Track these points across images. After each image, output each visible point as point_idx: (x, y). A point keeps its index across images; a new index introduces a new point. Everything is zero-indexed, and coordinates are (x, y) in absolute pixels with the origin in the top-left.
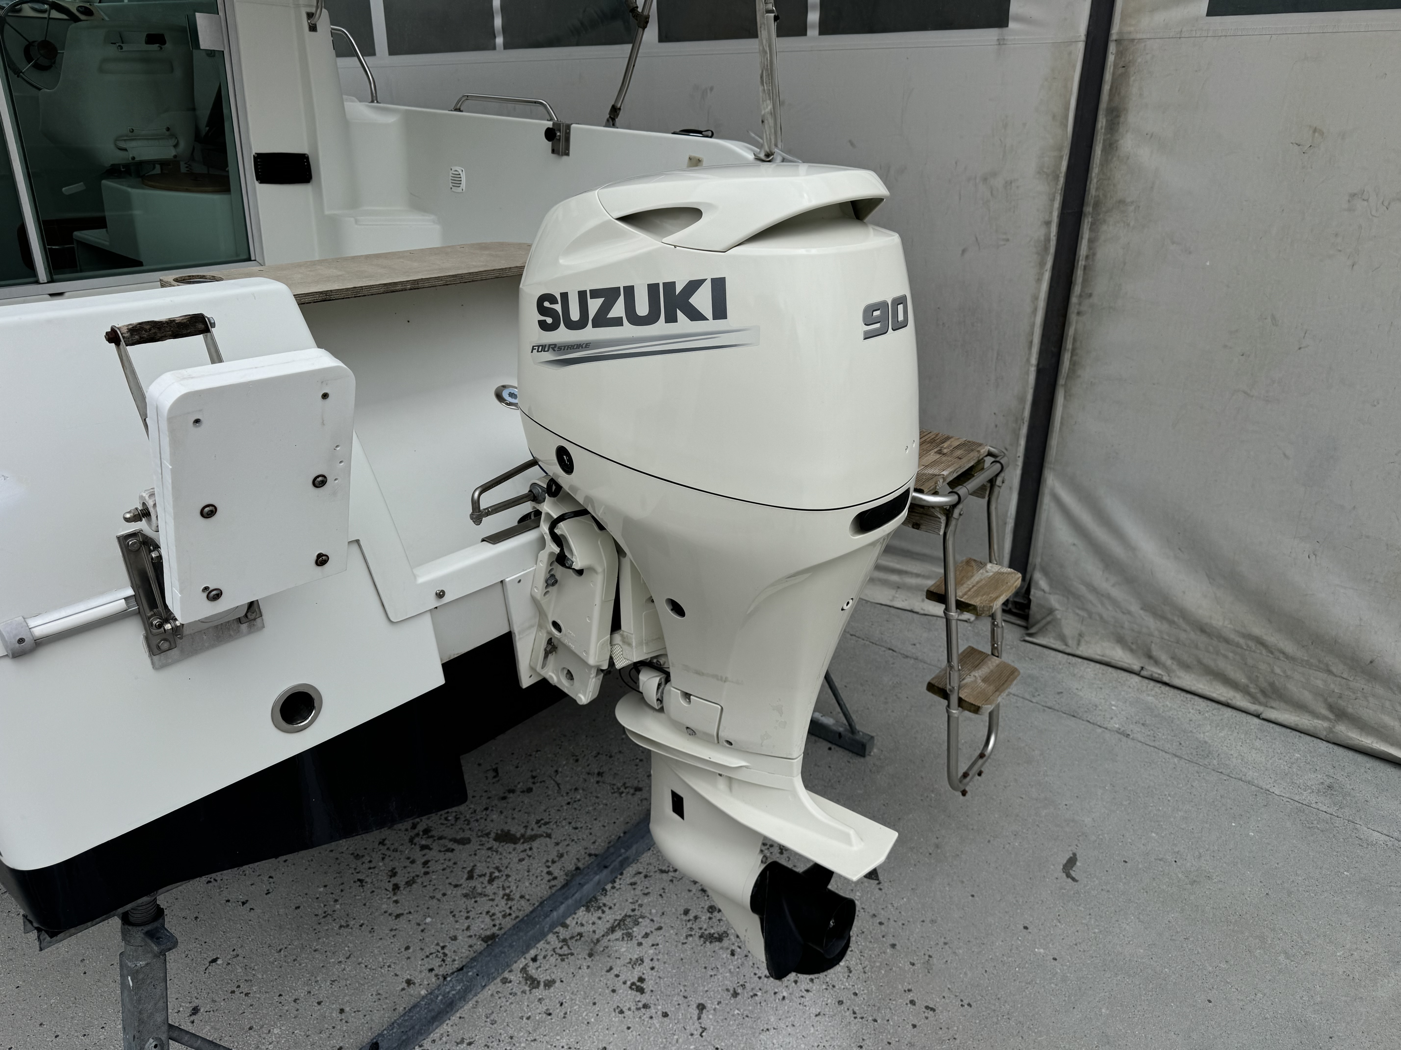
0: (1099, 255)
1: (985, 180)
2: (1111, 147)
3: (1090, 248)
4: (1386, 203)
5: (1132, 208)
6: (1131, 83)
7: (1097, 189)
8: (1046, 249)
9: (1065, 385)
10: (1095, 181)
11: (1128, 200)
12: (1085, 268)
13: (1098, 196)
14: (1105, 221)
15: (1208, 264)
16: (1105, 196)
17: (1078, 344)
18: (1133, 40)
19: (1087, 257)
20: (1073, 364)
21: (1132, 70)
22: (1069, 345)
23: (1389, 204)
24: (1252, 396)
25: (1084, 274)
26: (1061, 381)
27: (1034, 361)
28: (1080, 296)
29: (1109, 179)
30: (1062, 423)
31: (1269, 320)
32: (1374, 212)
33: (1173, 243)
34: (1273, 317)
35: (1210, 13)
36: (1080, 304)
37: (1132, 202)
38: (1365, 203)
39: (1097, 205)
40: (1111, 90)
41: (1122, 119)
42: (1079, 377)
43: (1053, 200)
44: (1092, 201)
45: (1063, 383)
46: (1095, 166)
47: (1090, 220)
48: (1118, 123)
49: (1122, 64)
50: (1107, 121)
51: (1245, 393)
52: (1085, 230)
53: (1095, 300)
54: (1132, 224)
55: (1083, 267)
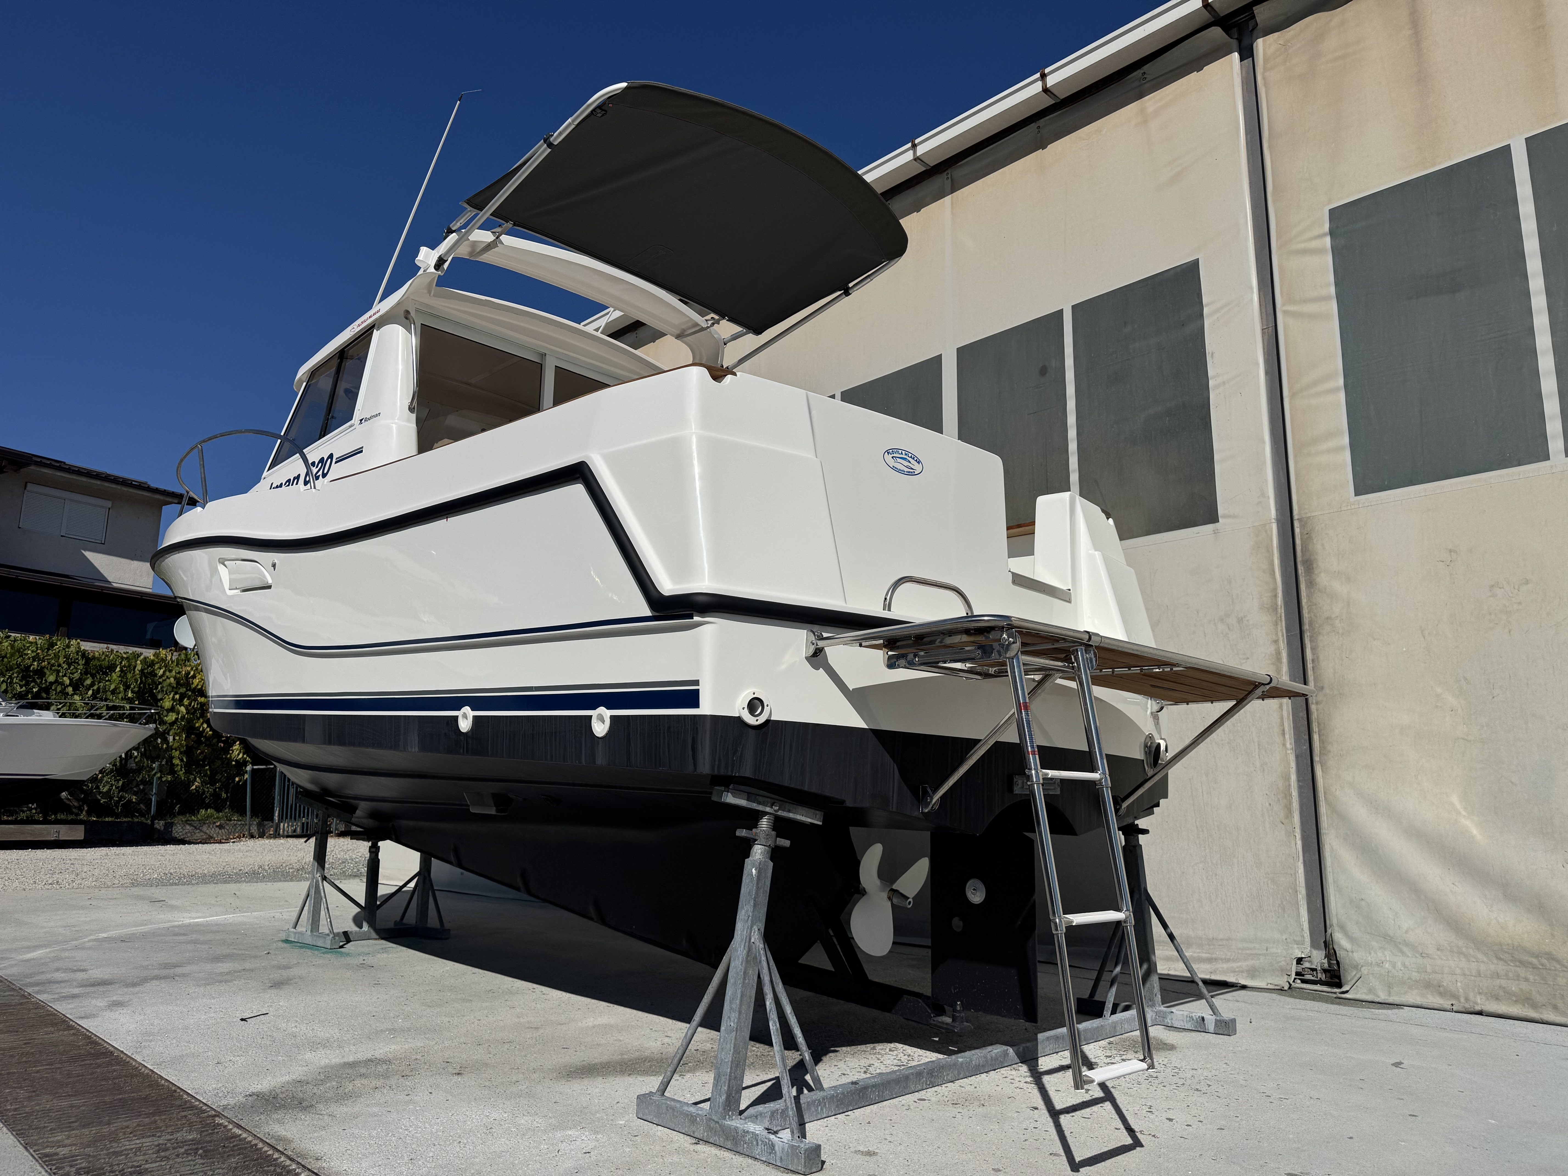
0: (1321, 658)
1: (1222, 620)
2: (1311, 584)
3: (1314, 654)
4: (1516, 587)
5: (1337, 622)
6: (1315, 542)
7: (1309, 613)
9: (1320, 761)
10: (1306, 606)
11: (1333, 616)
12: (1313, 668)
13: (1311, 617)
14: (1319, 633)
15: (1404, 649)
16: (1318, 616)
17: (1322, 725)
18: (1310, 518)
19: (1313, 661)
21: (1313, 535)
23: (1519, 588)
24: (1470, 741)
25: (1314, 672)
26: (1316, 758)
29: (1316, 604)
30: (1325, 793)
31: (1463, 680)
32: (1511, 595)
33: (1375, 639)
34: (1466, 679)
35: (1358, 493)
37: (1337, 617)
38: (1502, 589)
39: (1311, 624)
40: (1302, 549)
41: (1315, 566)
42: (1330, 752)
43: (1276, 625)
44: (1307, 621)
45: (1318, 759)
46: (1303, 598)
47: (1309, 634)
48: (1313, 568)
49: (1306, 532)
50: (1304, 568)
51: (1463, 739)
52: (1306, 642)
53: (1327, 691)
54: (1341, 631)
55: (1311, 668)
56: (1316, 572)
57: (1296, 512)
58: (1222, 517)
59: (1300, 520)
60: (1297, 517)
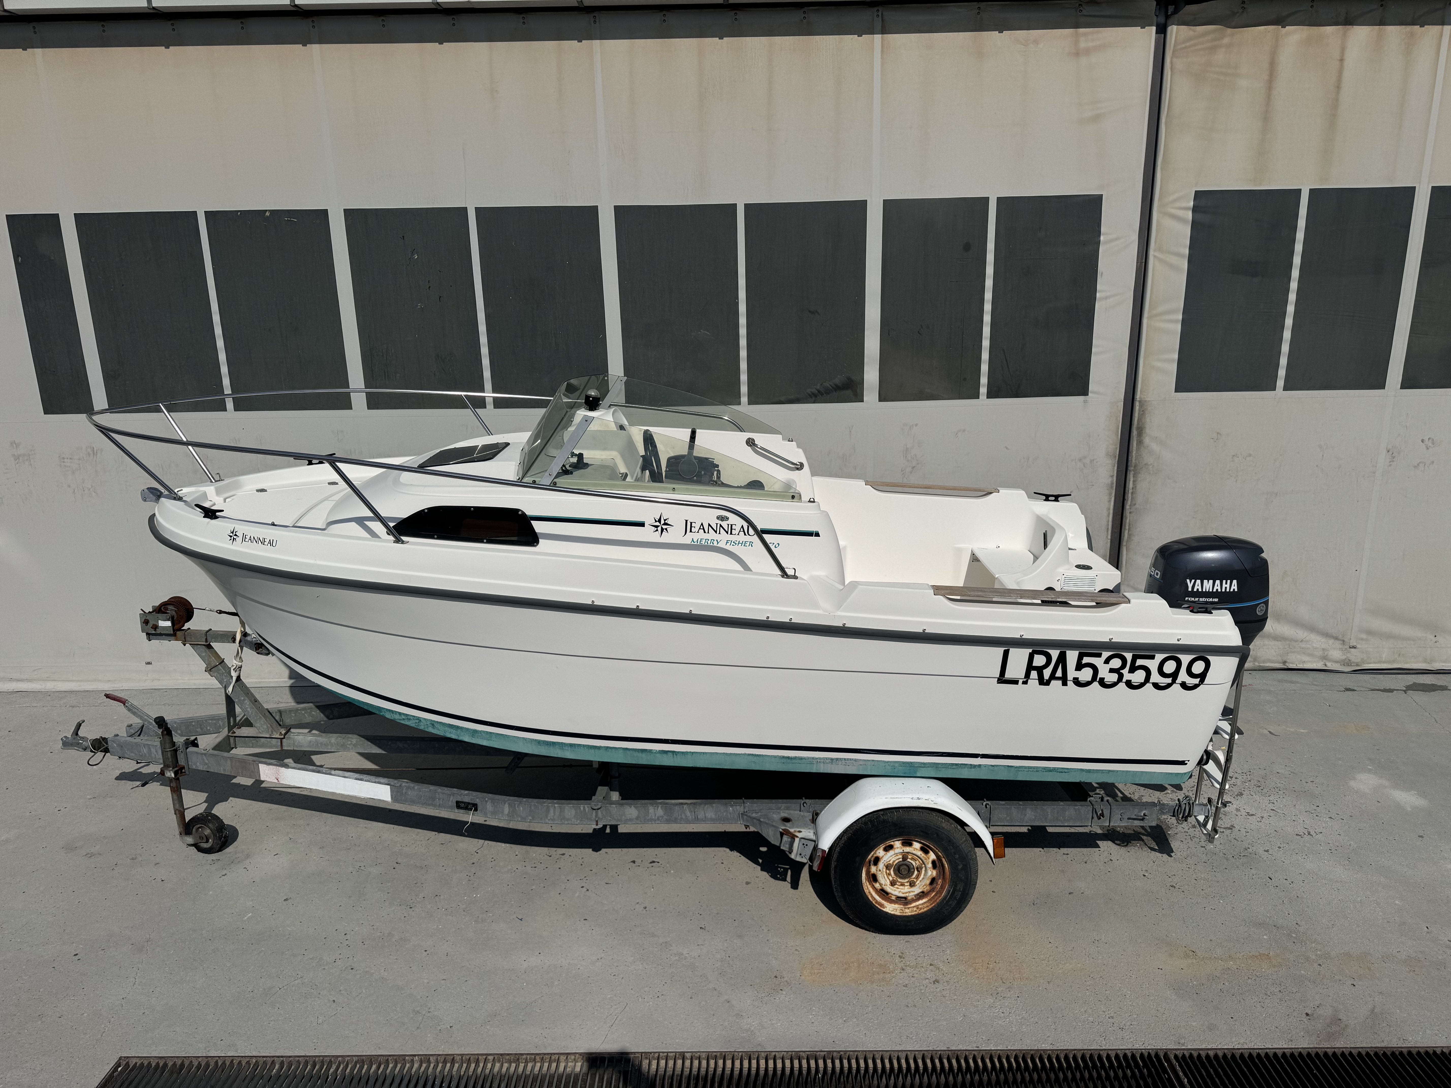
0: (1138, 487)
1: (1080, 460)
2: (1140, 442)
3: (1134, 484)
4: (1244, 458)
5: (1151, 467)
6: (1146, 418)
7: (1134, 462)
8: (1112, 487)
9: (1126, 545)
10: (1134, 456)
11: (1149, 463)
13: (1137, 463)
14: (1140, 473)
16: (1139, 462)
17: (1131, 526)
18: (1146, 401)
19: (1133, 488)
20: (1129, 535)
21: (1146, 412)
22: (1127, 527)
23: (1246, 458)
25: (1132, 495)
27: (1109, 537)
28: (1130, 505)
29: (1139, 455)
30: (1126, 562)
32: (1241, 462)
33: (1169, 479)
34: (1210, 504)
35: (1176, 391)
36: (1130, 509)
37: (1151, 464)
38: (1238, 458)
39: (1135, 466)
40: (1138, 418)
42: (1133, 540)
43: (1114, 466)
44: (1132, 465)
47: (1132, 473)
48: (1142, 433)
49: (1141, 410)
52: (1130, 478)
53: (1137, 506)
54: (1151, 473)
55: (1131, 493)
56: (1144, 435)
57: (1138, 396)
58: (1091, 392)
59: (1140, 401)
60: (1138, 399)
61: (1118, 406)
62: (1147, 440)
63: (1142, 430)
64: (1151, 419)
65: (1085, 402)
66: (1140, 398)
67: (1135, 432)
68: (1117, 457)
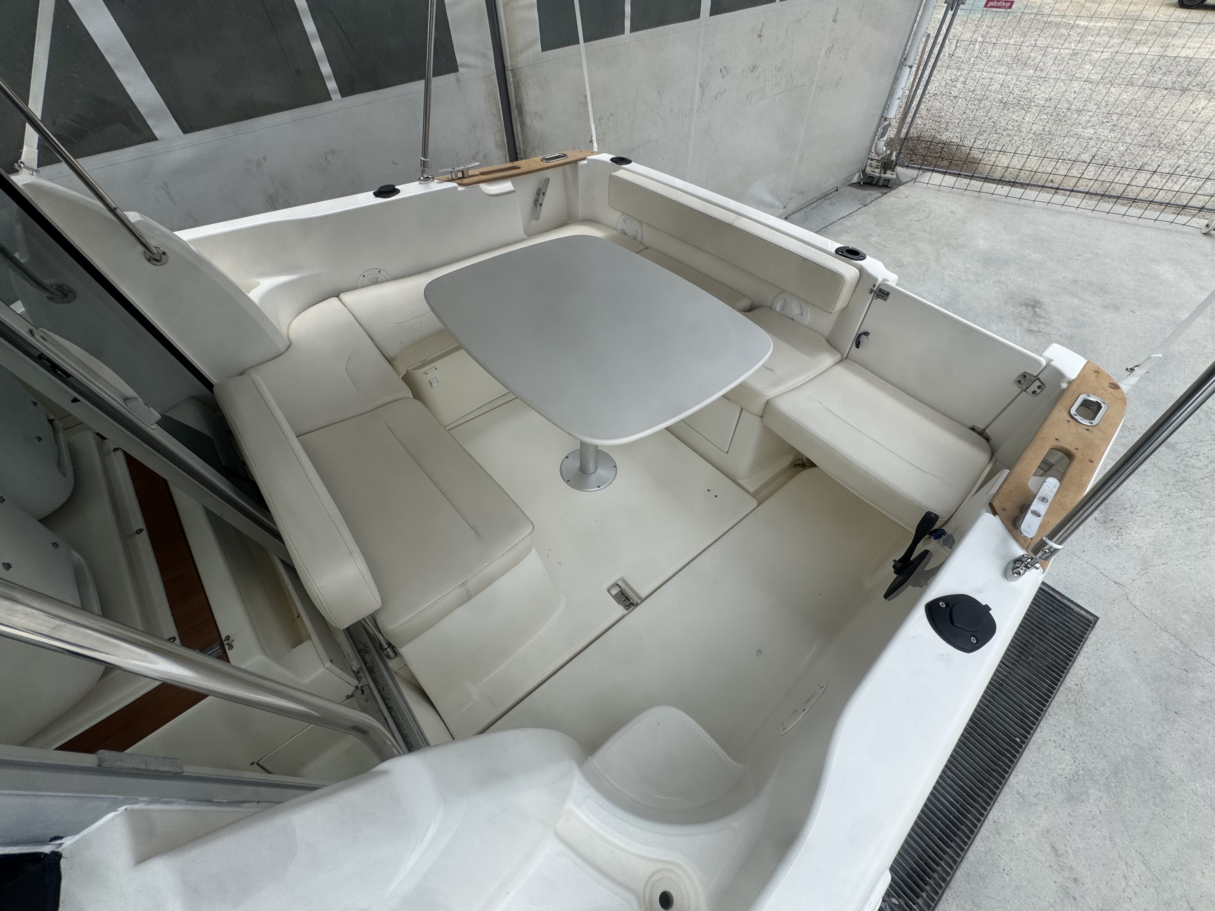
56: (524, 113)
57: (508, 64)
58: (460, 66)
59: (512, 70)
60: (510, 68)
61: (492, 81)
62: (528, 120)
63: (521, 108)
64: (526, 92)
65: (458, 81)
66: (512, 65)
67: (515, 113)
68: (507, 146)
